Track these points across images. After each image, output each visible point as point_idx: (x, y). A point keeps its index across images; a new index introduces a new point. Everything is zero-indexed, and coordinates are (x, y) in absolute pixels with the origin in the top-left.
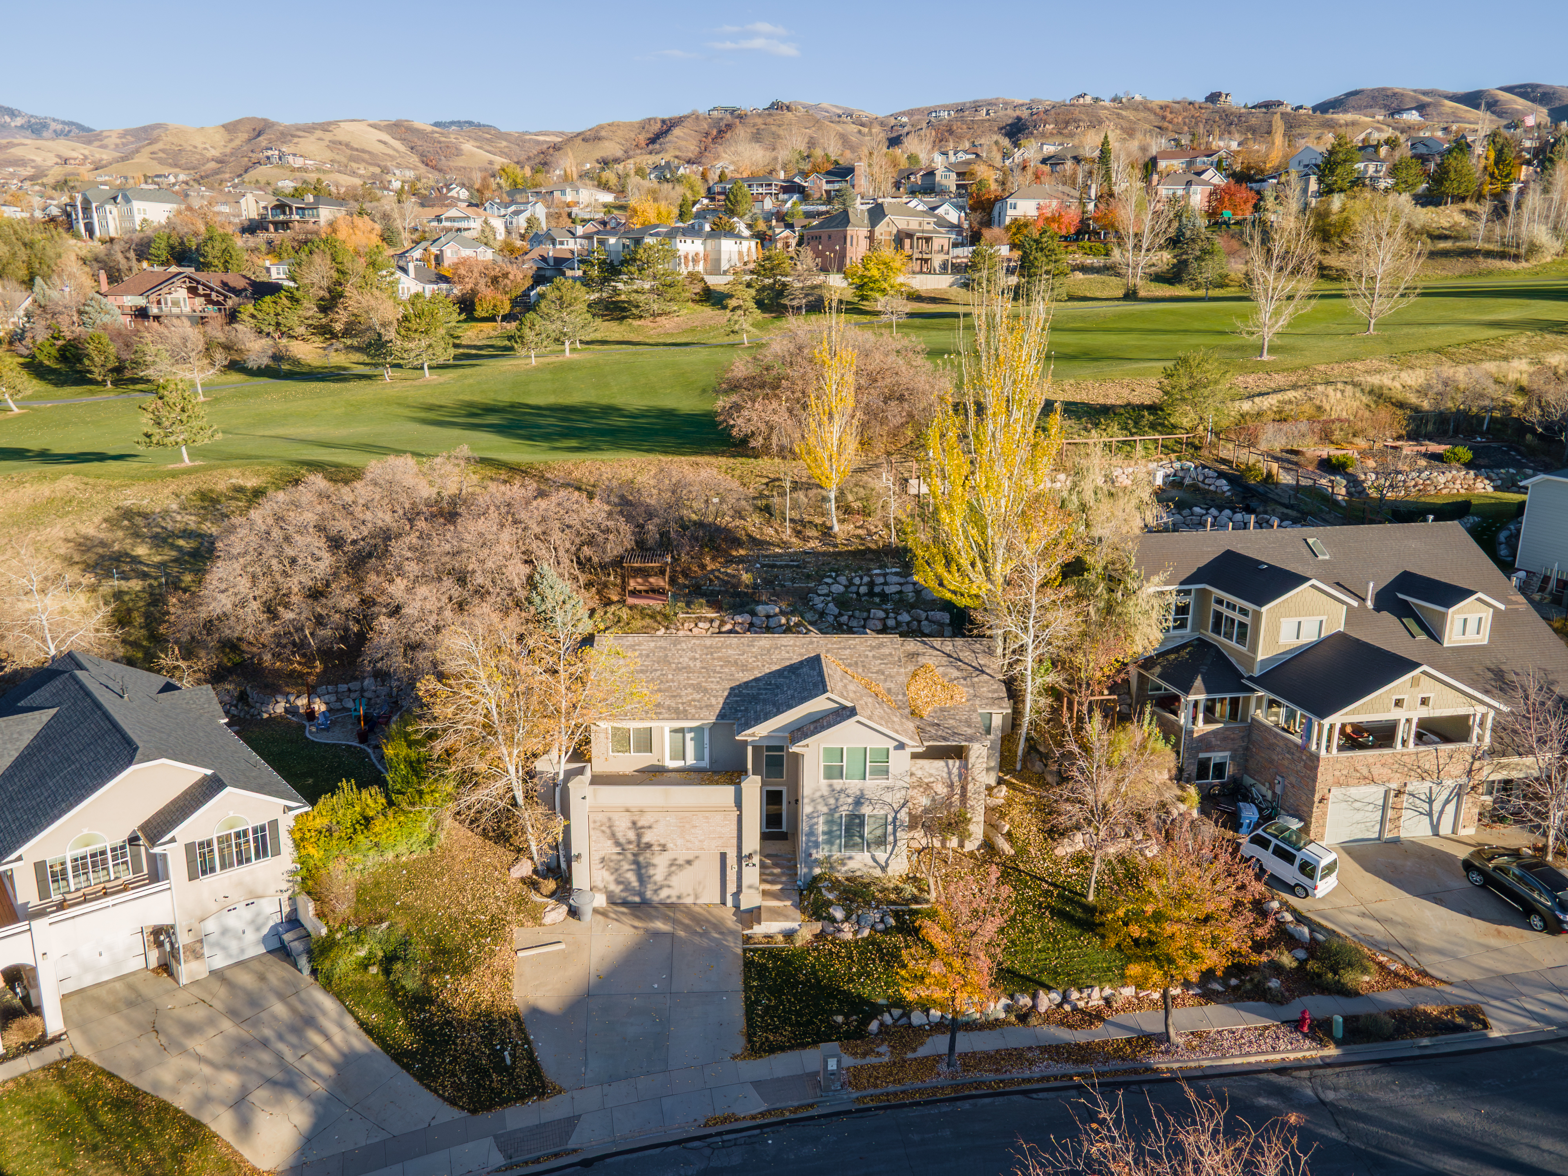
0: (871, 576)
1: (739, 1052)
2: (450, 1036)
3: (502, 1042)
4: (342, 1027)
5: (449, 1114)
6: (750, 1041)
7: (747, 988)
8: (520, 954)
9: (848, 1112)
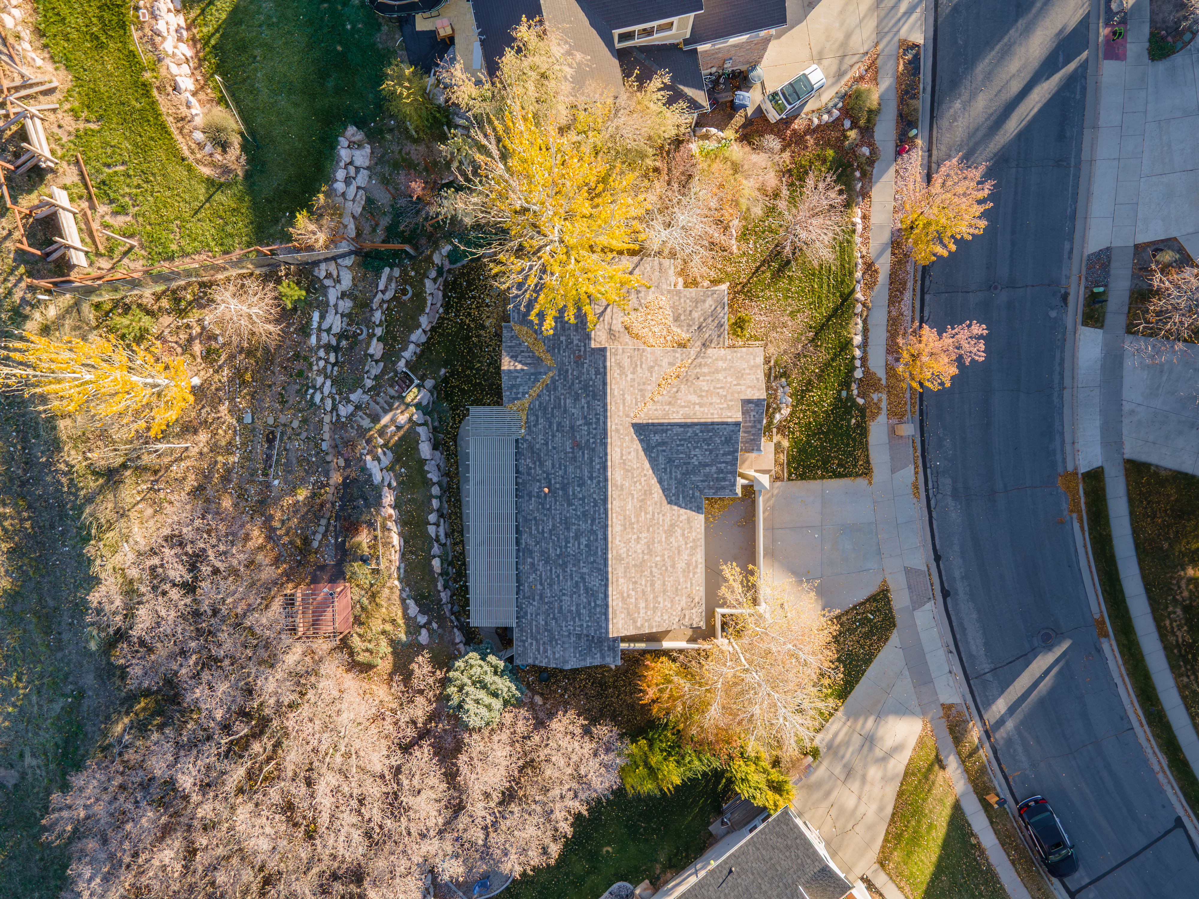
1: (867, 482)
6: (861, 475)
7: (822, 477)
9: (922, 422)
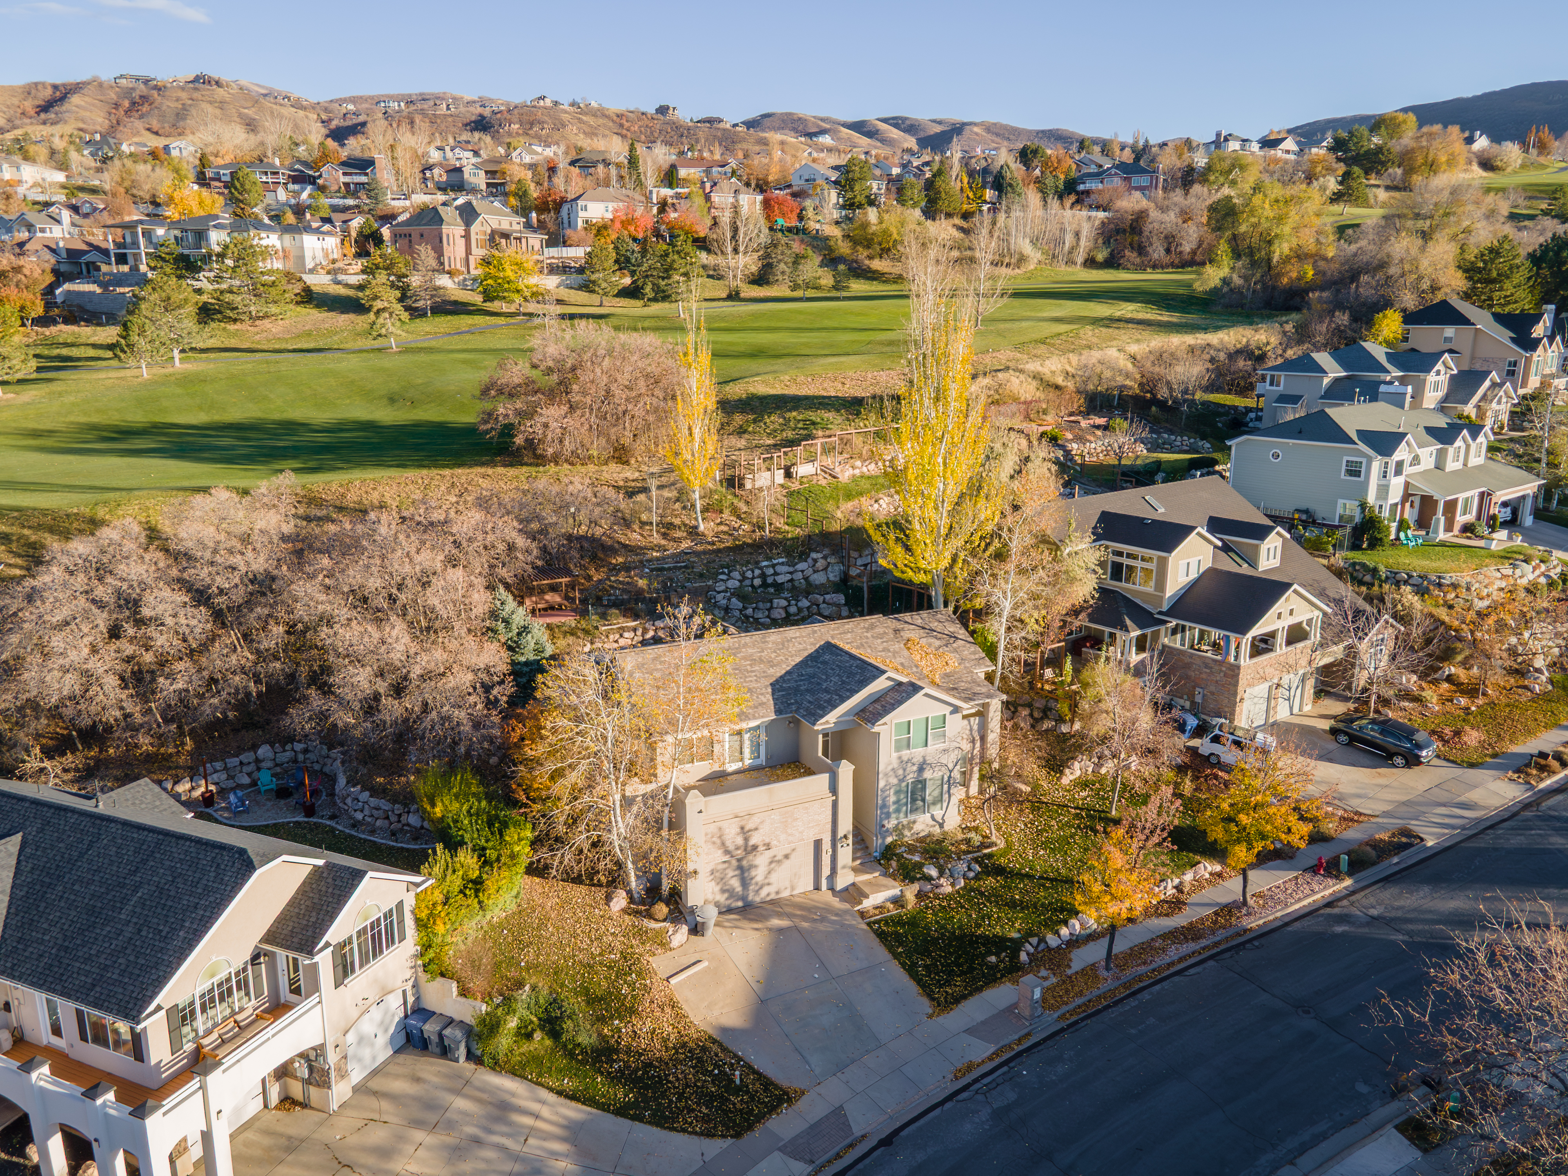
0: (761, 568)
1: (930, 1011)
2: (659, 1076)
3: (716, 1066)
4: (543, 1102)
5: (715, 1147)
6: (932, 999)
7: (896, 956)
8: (673, 981)
9: (1062, 1030)
